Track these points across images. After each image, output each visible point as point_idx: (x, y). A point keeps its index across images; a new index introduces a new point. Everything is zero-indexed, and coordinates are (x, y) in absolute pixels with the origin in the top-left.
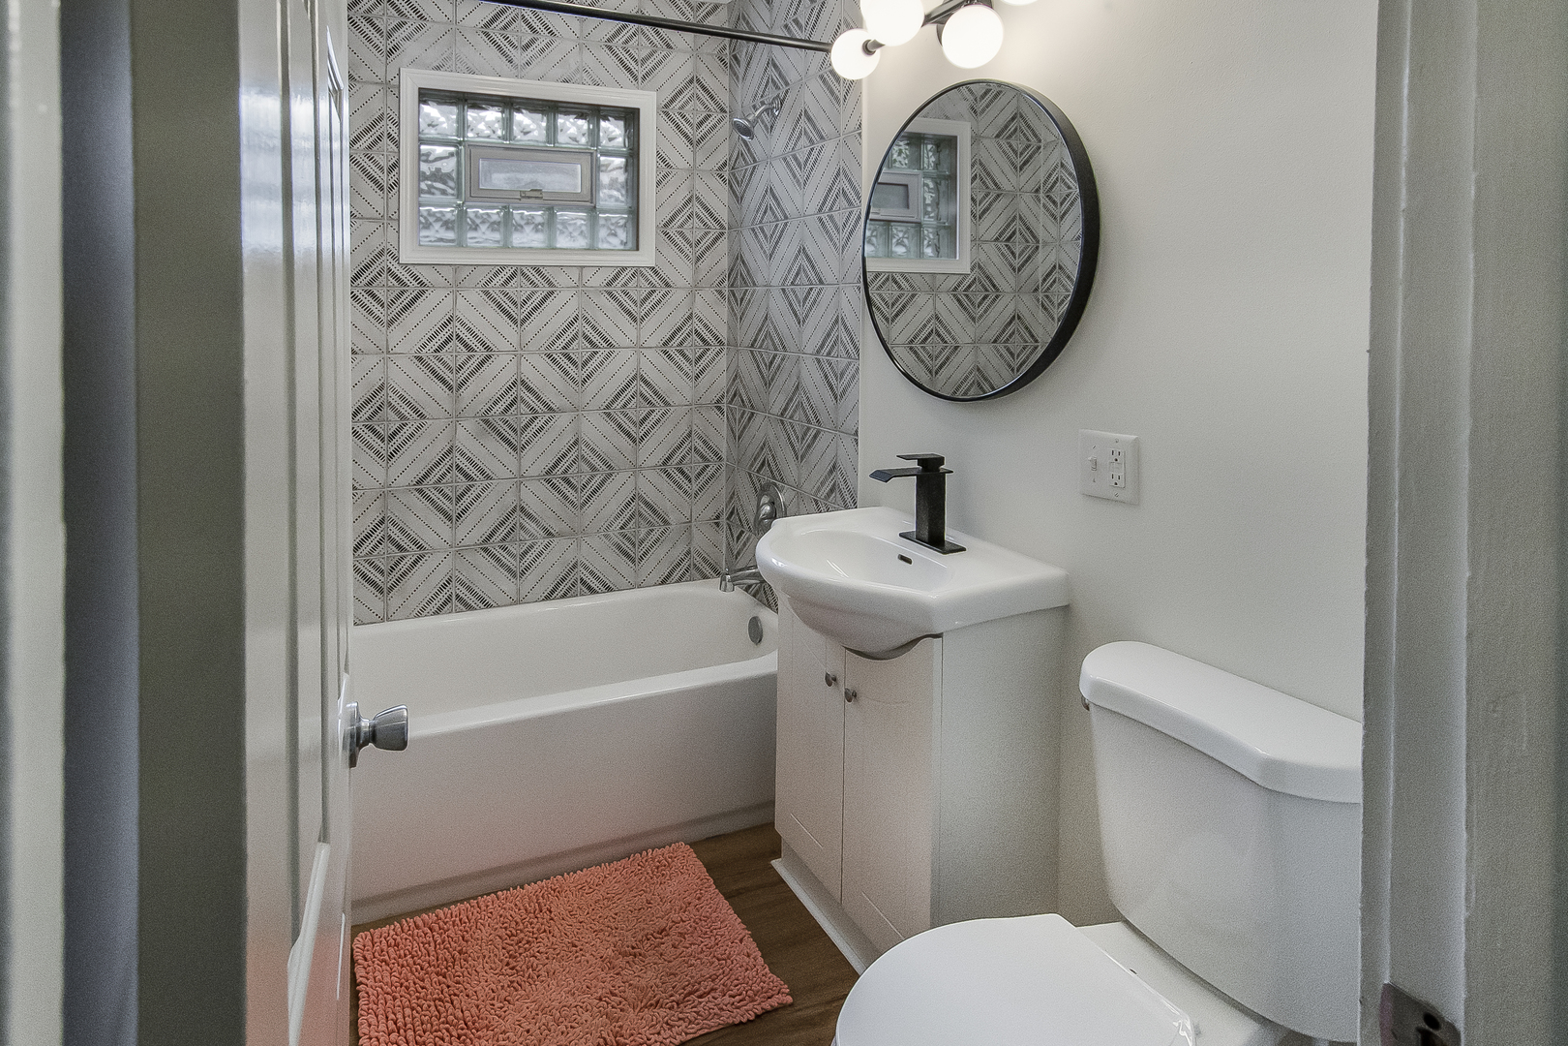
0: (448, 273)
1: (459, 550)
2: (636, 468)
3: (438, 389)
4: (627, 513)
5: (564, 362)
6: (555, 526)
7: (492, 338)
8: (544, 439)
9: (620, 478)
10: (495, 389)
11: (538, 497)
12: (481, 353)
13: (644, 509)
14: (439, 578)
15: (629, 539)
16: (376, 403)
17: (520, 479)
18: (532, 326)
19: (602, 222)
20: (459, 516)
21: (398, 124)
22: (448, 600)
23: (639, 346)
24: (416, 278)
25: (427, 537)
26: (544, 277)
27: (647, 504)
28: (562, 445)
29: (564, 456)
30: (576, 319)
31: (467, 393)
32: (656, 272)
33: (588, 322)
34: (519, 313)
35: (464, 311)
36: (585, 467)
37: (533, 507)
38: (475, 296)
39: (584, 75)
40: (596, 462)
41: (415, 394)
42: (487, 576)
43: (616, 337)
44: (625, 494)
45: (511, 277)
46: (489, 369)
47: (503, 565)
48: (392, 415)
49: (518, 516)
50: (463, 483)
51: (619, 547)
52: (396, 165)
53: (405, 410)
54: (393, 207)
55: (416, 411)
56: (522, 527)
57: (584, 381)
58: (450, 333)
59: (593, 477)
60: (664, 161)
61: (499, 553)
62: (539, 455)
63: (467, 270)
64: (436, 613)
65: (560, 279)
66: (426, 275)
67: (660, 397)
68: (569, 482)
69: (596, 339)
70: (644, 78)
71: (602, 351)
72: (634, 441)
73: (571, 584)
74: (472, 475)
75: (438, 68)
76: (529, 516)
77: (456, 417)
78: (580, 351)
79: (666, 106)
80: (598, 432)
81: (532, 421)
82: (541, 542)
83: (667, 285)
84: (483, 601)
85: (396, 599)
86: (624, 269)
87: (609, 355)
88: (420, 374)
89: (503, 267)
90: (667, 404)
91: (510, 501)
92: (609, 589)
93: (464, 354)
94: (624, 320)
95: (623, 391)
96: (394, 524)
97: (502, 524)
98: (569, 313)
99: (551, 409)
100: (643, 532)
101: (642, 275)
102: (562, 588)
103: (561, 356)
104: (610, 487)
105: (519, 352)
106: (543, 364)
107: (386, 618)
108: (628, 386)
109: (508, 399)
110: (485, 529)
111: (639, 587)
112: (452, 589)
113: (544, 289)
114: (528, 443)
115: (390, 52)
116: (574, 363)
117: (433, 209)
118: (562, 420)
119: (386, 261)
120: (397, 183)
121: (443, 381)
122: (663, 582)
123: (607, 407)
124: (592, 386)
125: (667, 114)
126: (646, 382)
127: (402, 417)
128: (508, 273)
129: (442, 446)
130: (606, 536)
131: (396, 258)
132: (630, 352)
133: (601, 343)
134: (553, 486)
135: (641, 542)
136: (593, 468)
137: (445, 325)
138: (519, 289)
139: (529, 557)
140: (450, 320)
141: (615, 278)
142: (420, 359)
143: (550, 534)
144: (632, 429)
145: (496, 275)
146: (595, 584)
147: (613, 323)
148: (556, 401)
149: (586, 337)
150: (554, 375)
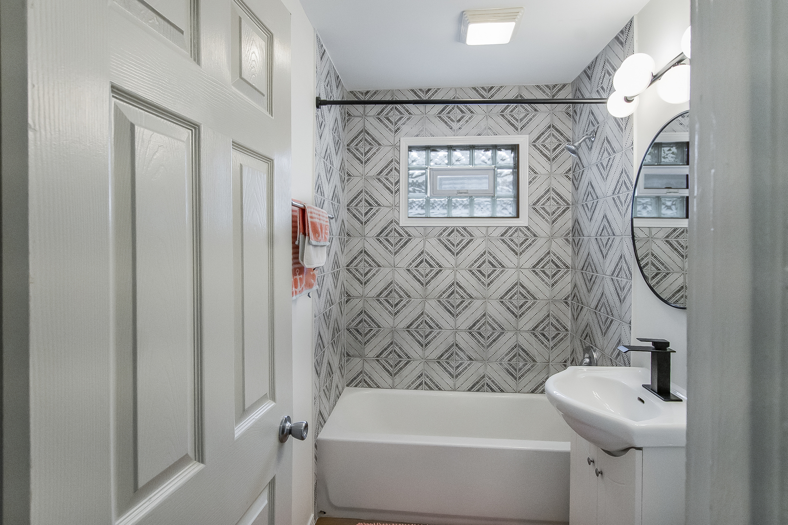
0: (422, 230)
1: (427, 361)
2: (517, 331)
3: (417, 284)
4: (512, 354)
5: (478, 274)
6: (474, 355)
7: (442, 262)
8: (468, 312)
9: (508, 335)
10: (443, 286)
11: (465, 340)
12: (437, 269)
13: (521, 353)
14: (417, 373)
15: (513, 367)
16: (389, 289)
17: (456, 330)
18: (461, 256)
19: (498, 203)
20: (426, 345)
21: (399, 163)
22: (421, 384)
23: (519, 268)
24: (407, 233)
25: (412, 353)
26: (468, 232)
27: (523, 349)
28: (478, 315)
29: (478, 321)
30: (485, 253)
31: (430, 287)
32: (528, 229)
33: (491, 255)
34: (455, 250)
35: (429, 248)
36: (489, 328)
37: (462, 344)
38: (434, 241)
39: (489, 131)
40: (495, 326)
41: (406, 286)
42: (439, 375)
43: (505, 262)
44: (512, 343)
45: (452, 232)
46: (440, 277)
47: (447, 371)
48: (396, 296)
49: (454, 349)
50: (428, 330)
51: (508, 370)
52: (398, 182)
53: (402, 293)
54: (397, 201)
55: (407, 294)
56: (457, 354)
57: (489, 284)
58: (422, 259)
59: (493, 333)
60: (533, 170)
61: (445, 365)
62: (466, 319)
63: (431, 229)
64: (415, 389)
65: (476, 233)
66: (412, 231)
67: (531, 295)
68: (480, 334)
69: (495, 263)
70: (522, 129)
71: (498, 269)
72: (516, 317)
73: (480, 385)
74: (433, 326)
75: (417, 136)
76: (460, 349)
77: (425, 298)
78: (487, 269)
79: (534, 142)
80: (496, 311)
81: (462, 302)
82: (467, 362)
83: (535, 236)
84: (437, 386)
85: (397, 379)
86: (510, 228)
87: (503, 271)
88: (409, 277)
89: (447, 228)
90: (535, 298)
91: (451, 341)
92: (502, 391)
93: (429, 269)
94: (511, 254)
95: (510, 290)
96: (397, 345)
97: (447, 351)
98: (480, 250)
99: (471, 297)
100: (521, 364)
101: (521, 230)
102: (477, 387)
103: (477, 272)
104: (503, 339)
105: (456, 268)
106: (468, 275)
107: (393, 387)
108: (513, 288)
109: (450, 291)
110: (438, 353)
111: (519, 392)
112: (423, 379)
113: (468, 238)
114: (460, 313)
115: (396, 131)
116: (484, 275)
117: (414, 200)
118: (477, 303)
119: (394, 225)
120: (398, 190)
121: (419, 281)
122: (533, 392)
123: (501, 298)
124: (493, 287)
125: (535, 146)
126: (523, 287)
127: (401, 297)
128: (449, 230)
129: (418, 311)
130: (501, 364)
131: (398, 224)
132: (514, 271)
133: (497, 265)
134: (472, 335)
135: (520, 369)
136: (494, 329)
137: (420, 255)
138: (455, 238)
139: (460, 369)
140: (422, 253)
141: (505, 233)
142: (408, 270)
143: (471, 359)
144: (515, 310)
145: (444, 231)
146: (494, 387)
147: (504, 255)
148: (474, 294)
149: (490, 262)
150: (473, 281)
